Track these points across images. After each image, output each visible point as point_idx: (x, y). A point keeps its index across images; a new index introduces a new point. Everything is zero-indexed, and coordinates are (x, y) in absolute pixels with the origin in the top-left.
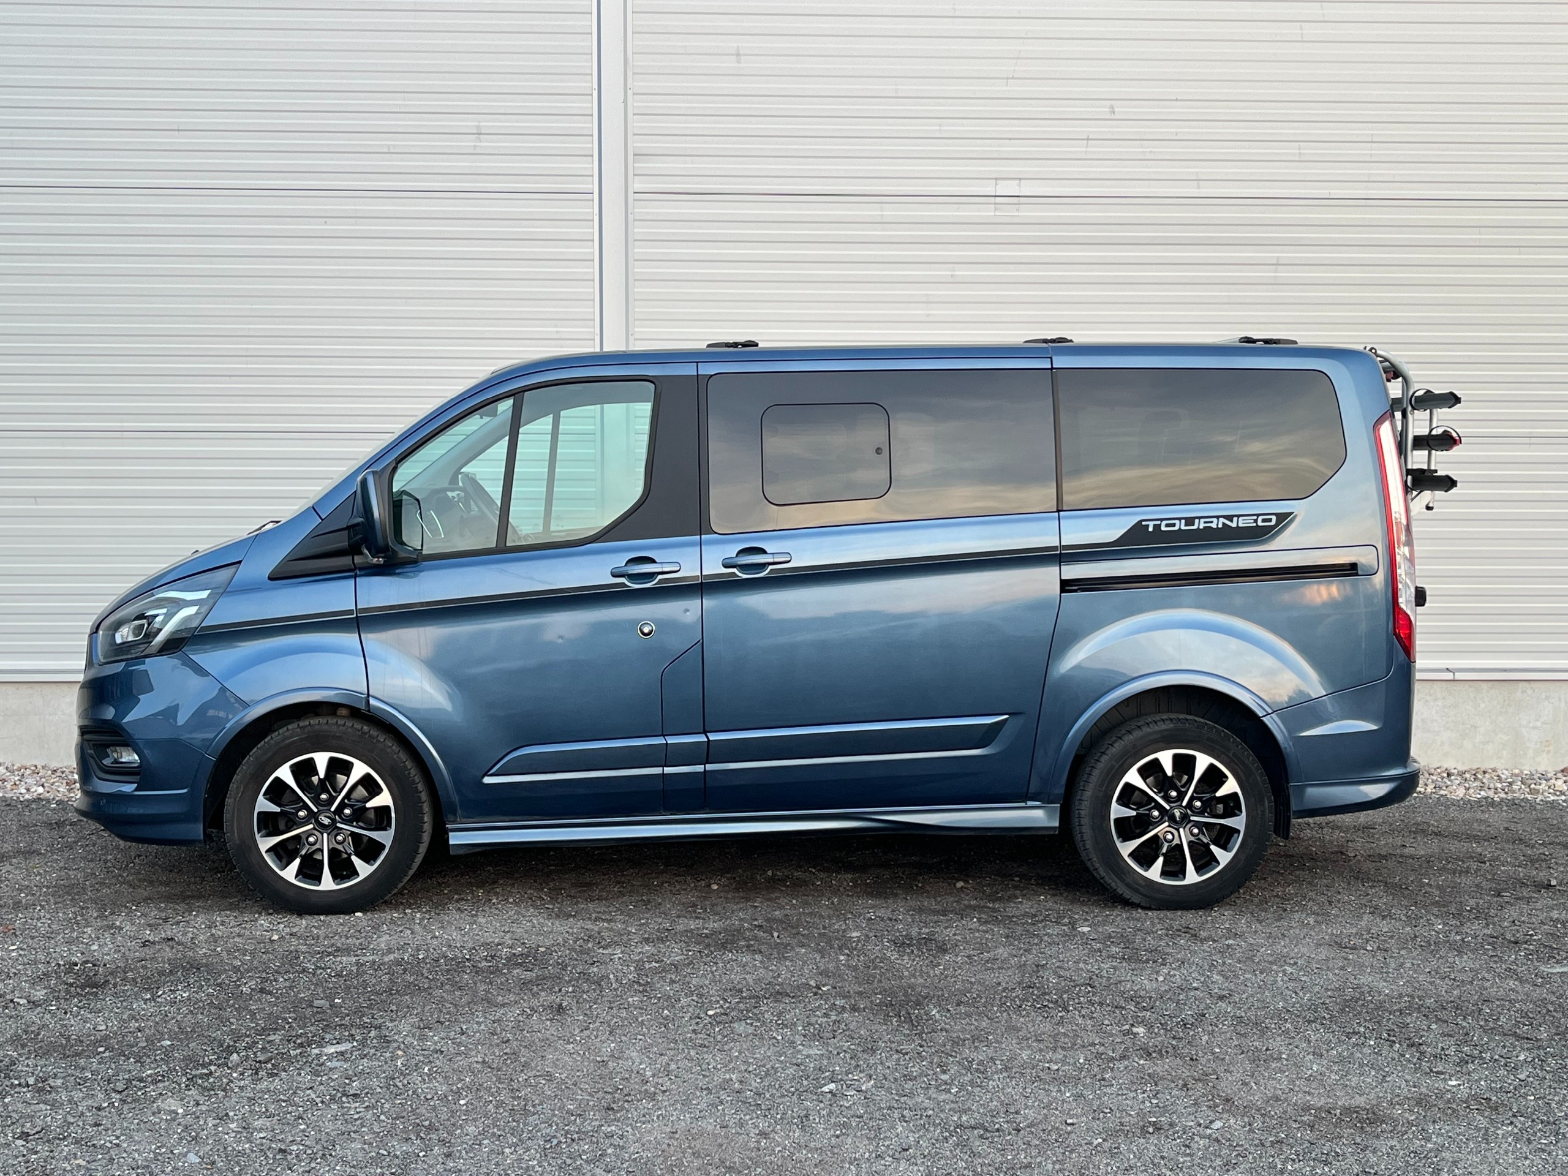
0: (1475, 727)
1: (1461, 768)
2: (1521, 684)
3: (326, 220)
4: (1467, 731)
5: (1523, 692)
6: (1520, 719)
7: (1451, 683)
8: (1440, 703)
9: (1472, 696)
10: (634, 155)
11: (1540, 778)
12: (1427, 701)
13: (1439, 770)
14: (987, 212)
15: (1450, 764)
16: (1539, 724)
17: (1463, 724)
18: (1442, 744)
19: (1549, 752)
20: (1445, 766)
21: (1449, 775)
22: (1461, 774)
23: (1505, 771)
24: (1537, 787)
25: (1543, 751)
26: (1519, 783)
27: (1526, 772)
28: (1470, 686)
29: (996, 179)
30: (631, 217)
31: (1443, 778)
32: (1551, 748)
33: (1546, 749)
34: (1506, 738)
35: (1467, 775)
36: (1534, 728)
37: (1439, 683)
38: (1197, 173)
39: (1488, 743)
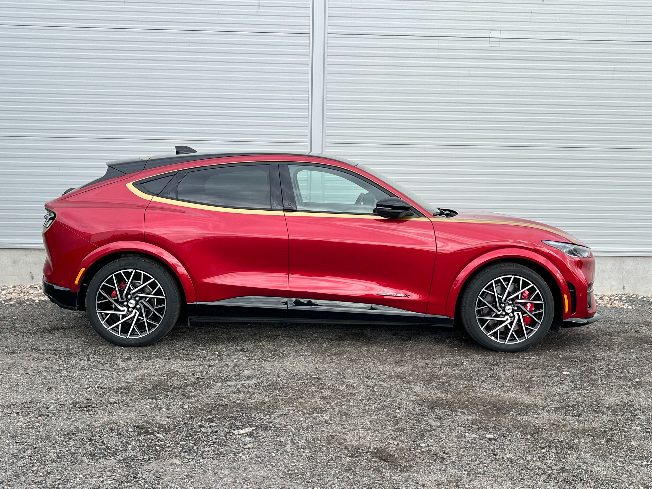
3: (189, 44)
10: (328, 16)
14: (485, 45)
29: (490, 30)
30: (326, 45)
38: (580, 29)
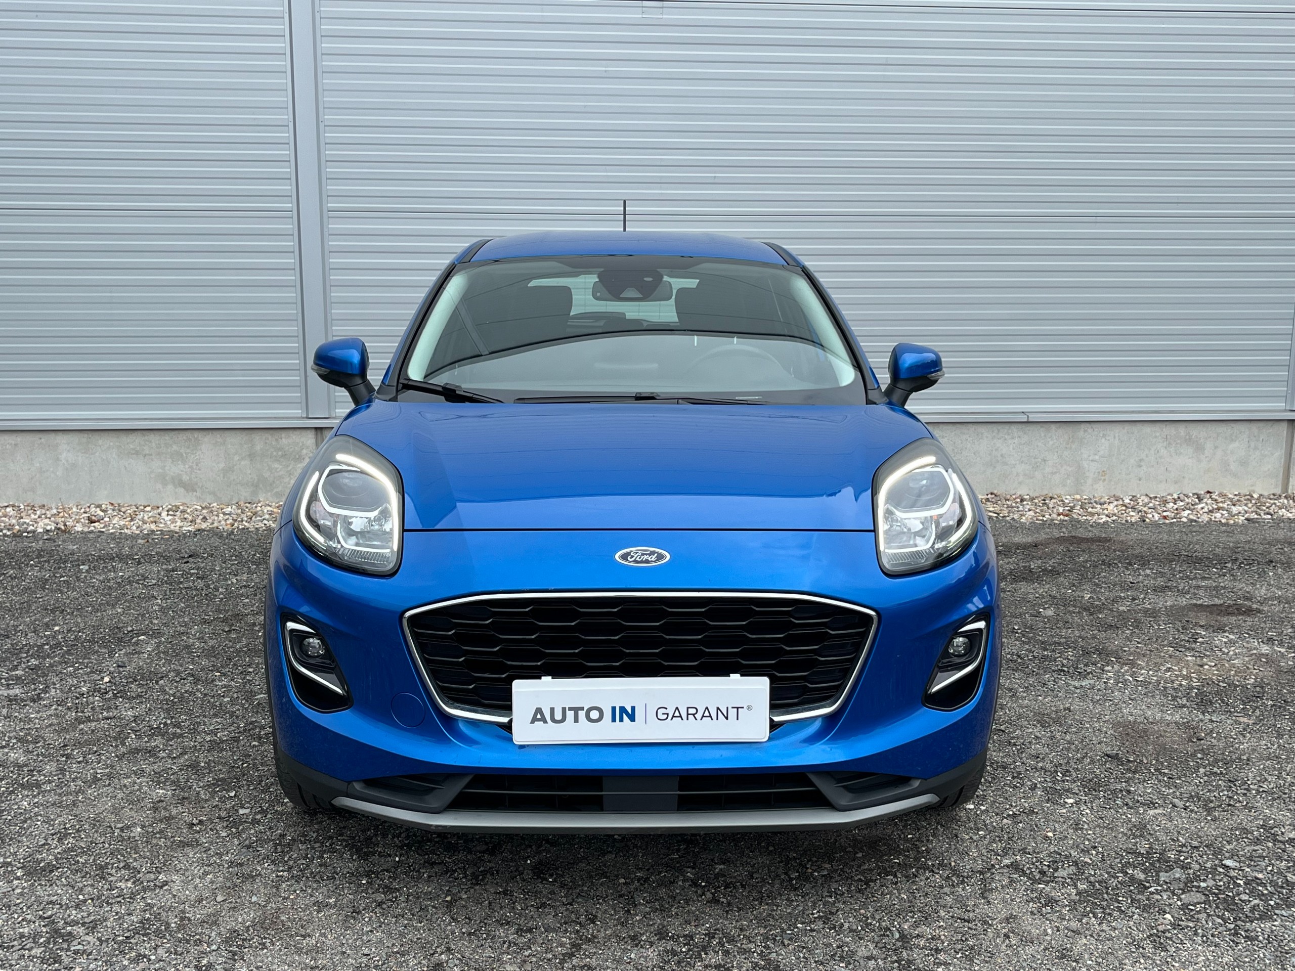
0: (1045, 461)
1: (1032, 495)
2: (1083, 426)
4: (1038, 464)
5: (1085, 431)
6: (1082, 453)
7: (1027, 425)
8: (1016, 441)
9: (1043, 435)
11: (1096, 502)
12: (1005, 439)
13: (1014, 497)
14: (636, 14)
15: (1023, 491)
16: (1097, 457)
17: (1035, 458)
18: (1018, 475)
19: (1105, 480)
20: (1019, 493)
21: (1022, 500)
22: (1032, 499)
23: (1068, 497)
24: (1094, 511)
25: (1100, 480)
26: (1078, 507)
27: (1085, 497)
28: (1042, 427)
31: (1017, 503)
32: (1107, 477)
33: (1103, 478)
34: (1070, 469)
35: (1036, 501)
36: (1092, 461)
37: (1016, 426)
39: (1056, 473)
